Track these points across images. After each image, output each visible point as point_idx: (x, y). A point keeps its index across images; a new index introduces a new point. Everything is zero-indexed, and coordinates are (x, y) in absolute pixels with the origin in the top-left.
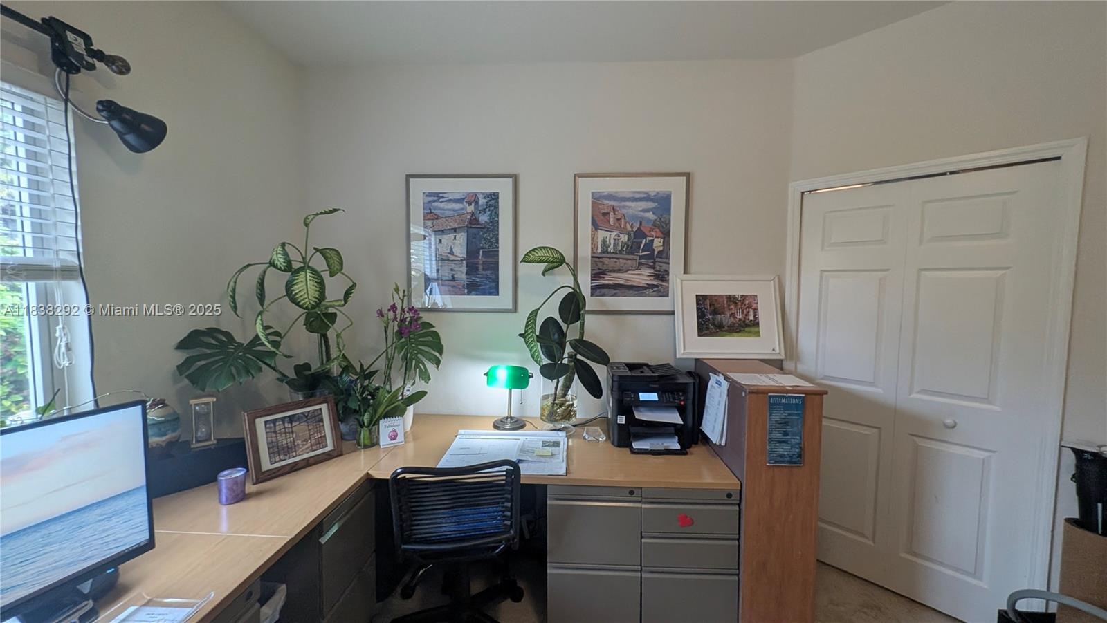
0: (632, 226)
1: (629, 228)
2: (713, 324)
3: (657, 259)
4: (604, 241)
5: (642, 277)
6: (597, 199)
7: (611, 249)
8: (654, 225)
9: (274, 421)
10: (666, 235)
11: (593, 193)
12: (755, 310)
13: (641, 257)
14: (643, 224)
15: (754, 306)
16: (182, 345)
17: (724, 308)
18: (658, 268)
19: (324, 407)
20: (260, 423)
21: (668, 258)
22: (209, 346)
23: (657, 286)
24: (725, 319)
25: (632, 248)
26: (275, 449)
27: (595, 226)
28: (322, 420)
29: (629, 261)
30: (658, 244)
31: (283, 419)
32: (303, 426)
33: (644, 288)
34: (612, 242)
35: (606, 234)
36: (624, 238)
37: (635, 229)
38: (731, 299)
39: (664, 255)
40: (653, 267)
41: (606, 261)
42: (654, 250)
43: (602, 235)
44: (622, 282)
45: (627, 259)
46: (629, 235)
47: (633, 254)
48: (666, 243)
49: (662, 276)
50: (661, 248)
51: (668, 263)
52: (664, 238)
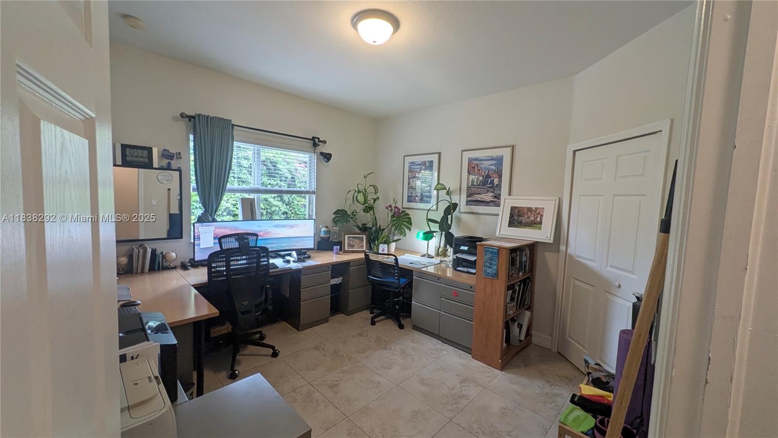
0: (485, 173)
1: (483, 174)
2: (517, 222)
3: (496, 188)
4: (472, 180)
5: (488, 197)
6: (470, 161)
7: (475, 183)
8: (495, 172)
9: (350, 237)
10: (500, 177)
11: (469, 158)
12: (542, 216)
13: (488, 188)
14: (490, 172)
15: (542, 213)
16: (334, 213)
17: (524, 214)
18: (495, 193)
19: (364, 236)
20: (346, 236)
21: (501, 188)
22: (341, 214)
23: (495, 201)
24: (524, 219)
25: (484, 183)
26: (349, 245)
27: (469, 173)
28: (363, 240)
29: (483, 190)
30: (496, 181)
31: (352, 237)
32: (358, 240)
33: (489, 202)
34: (476, 180)
35: (474, 177)
36: (481, 178)
37: (486, 174)
38: (530, 209)
39: (499, 187)
40: (493, 192)
41: (473, 189)
42: (494, 184)
43: (472, 177)
44: (479, 199)
45: (482, 188)
46: (483, 177)
47: (485, 186)
48: (500, 181)
49: (498, 197)
50: (498, 183)
51: (501, 190)
52: (499, 178)
